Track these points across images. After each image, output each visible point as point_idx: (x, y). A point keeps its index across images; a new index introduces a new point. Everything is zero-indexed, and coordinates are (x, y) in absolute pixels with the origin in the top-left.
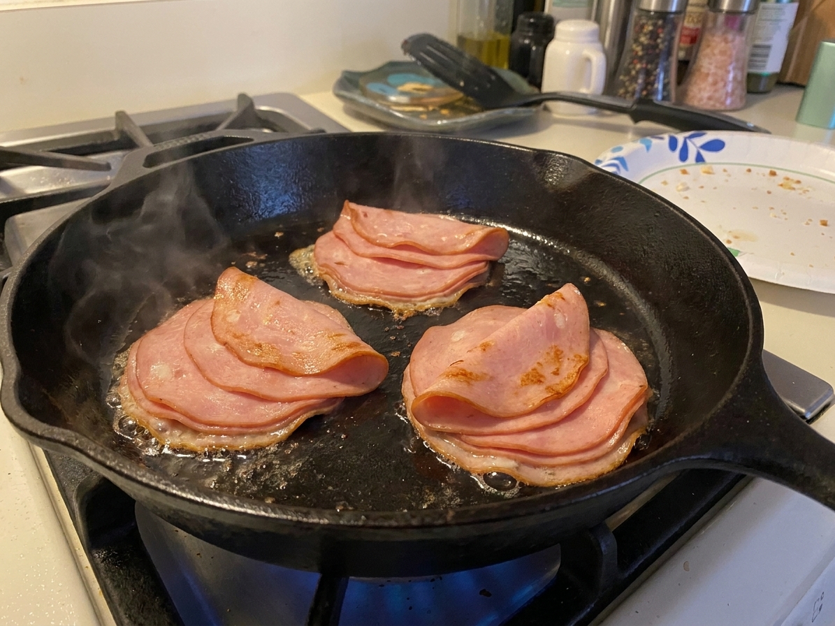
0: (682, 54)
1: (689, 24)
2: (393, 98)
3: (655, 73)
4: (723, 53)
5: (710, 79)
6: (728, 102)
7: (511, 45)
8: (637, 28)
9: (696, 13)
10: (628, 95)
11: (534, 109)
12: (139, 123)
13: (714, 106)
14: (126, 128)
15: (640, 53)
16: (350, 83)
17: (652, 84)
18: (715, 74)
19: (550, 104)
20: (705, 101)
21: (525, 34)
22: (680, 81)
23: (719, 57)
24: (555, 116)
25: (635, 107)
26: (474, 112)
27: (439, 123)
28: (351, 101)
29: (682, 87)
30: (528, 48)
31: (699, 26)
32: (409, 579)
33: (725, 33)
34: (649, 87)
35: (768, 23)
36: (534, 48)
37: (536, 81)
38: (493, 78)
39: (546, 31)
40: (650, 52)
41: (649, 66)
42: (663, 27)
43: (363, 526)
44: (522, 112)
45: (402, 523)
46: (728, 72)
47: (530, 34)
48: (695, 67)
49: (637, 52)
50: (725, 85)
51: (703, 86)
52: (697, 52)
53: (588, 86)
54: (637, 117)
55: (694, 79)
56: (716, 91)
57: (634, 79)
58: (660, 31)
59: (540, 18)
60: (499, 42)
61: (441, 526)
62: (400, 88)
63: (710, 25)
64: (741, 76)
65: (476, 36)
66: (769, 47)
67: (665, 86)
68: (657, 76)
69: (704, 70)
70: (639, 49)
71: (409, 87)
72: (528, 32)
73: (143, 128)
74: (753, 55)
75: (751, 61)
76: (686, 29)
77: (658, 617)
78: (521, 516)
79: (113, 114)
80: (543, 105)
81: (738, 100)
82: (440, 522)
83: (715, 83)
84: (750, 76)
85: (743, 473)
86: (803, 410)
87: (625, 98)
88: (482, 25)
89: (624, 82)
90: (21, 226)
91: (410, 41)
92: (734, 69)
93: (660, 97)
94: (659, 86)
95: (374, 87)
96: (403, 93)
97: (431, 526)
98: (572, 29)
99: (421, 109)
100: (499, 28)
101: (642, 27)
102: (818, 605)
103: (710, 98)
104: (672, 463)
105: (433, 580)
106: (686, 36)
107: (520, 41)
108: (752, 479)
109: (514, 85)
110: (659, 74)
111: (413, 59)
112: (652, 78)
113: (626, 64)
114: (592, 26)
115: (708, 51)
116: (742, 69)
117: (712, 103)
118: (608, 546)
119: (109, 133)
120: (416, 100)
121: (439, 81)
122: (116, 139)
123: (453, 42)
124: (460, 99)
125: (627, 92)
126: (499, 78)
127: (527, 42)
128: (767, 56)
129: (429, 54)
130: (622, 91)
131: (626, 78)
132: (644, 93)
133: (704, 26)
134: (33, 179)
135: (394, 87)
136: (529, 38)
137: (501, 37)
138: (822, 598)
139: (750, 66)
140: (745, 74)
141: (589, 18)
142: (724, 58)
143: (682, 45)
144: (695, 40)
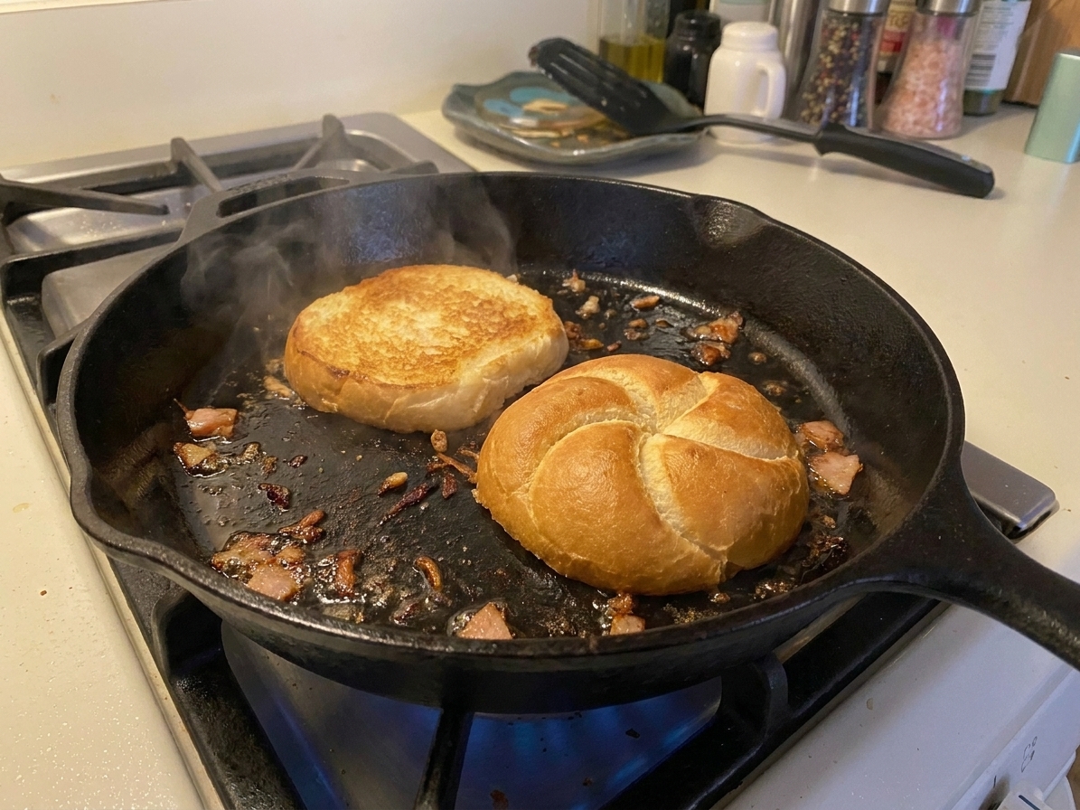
0: (882, 66)
1: (891, 27)
2: (518, 121)
3: (847, 91)
4: (934, 65)
5: (917, 99)
6: (939, 128)
7: (667, 54)
8: (827, 34)
9: (900, 12)
10: (814, 118)
11: (694, 136)
12: (200, 151)
13: (921, 132)
14: (184, 160)
15: (829, 65)
16: (463, 99)
17: (844, 104)
18: (924, 92)
19: (716, 129)
20: (911, 126)
21: (685, 39)
22: (879, 99)
23: (928, 71)
24: (722, 143)
25: (821, 135)
26: (618, 139)
27: (576, 153)
28: (465, 124)
29: (882, 107)
30: (690, 55)
31: (904, 30)
32: (544, 715)
33: (938, 39)
34: (841, 109)
35: (992, 26)
36: (695, 57)
37: (698, 99)
38: (643, 94)
39: (710, 35)
40: (841, 64)
41: (840, 82)
42: (859, 32)
43: (492, 656)
44: (681, 139)
45: (539, 652)
46: (939, 89)
47: (691, 39)
48: (898, 83)
49: (825, 64)
50: (936, 106)
51: (909, 106)
52: (902, 63)
53: (763, 108)
54: (823, 147)
55: (898, 97)
56: (925, 113)
57: (820, 98)
58: (855, 37)
59: (703, 18)
60: (651, 48)
61: (581, 656)
62: (527, 107)
63: (918, 28)
64: (957, 95)
65: (622, 41)
66: (992, 57)
67: (861, 107)
68: (849, 95)
69: (909, 87)
70: (828, 59)
71: (537, 105)
72: (689, 36)
73: (205, 158)
74: (973, 67)
75: (969, 74)
76: (888, 32)
77: (836, 762)
78: (673, 645)
79: (168, 141)
80: (706, 130)
81: (952, 125)
82: (582, 651)
83: (923, 104)
84: (967, 93)
85: (939, 599)
86: (1016, 520)
87: (808, 122)
88: (630, 25)
89: (808, 102)
90: (59, 284)
91: (539, 48)
92: (947, 85)
93: (853, 121)
94: (853, 106)
95: (494, 106)
96: (529, 114)
97: (570, 656)
98: (743, 34)
99: (551, 134)
100: (650, 30)
101: (832, 32)
102: (1029, 752)
103: (916, 123)
104: (849, 586)
105: (571, 718)
106: (888, 42)
107: (678, 47)
108: (947, 607)
109: (670, 104)
110: (853, 92)
111: (543, 71)
112: (844, 97)
113: (812, 79)
114: (768, 30)
115: (914, 63)
116: (958, 85)
117: (918, 128)
118: (777, 680)
119: (163, 166)
120: (545, 124)
121: (575, 99)
122: (172, 172)
123: (593, 47)
124: (602, 123)
125: (811, 115)
126: (651, 95)
127: (686, 48)
128: (989, 68)
129: (563, 64)
130: (805, 113)
131: (811, 97)
132: (834, 115)
133: (911, 29)
134: (71, 223)
135: (519, 105)
136: (691, 44)
137: (655, 41)
138: (1033, 745)
139: (967, 81)
140: (962, 93)
141: (765, 19)
142: (934, 72)
143: (882, 53)
144: (899, 47)
